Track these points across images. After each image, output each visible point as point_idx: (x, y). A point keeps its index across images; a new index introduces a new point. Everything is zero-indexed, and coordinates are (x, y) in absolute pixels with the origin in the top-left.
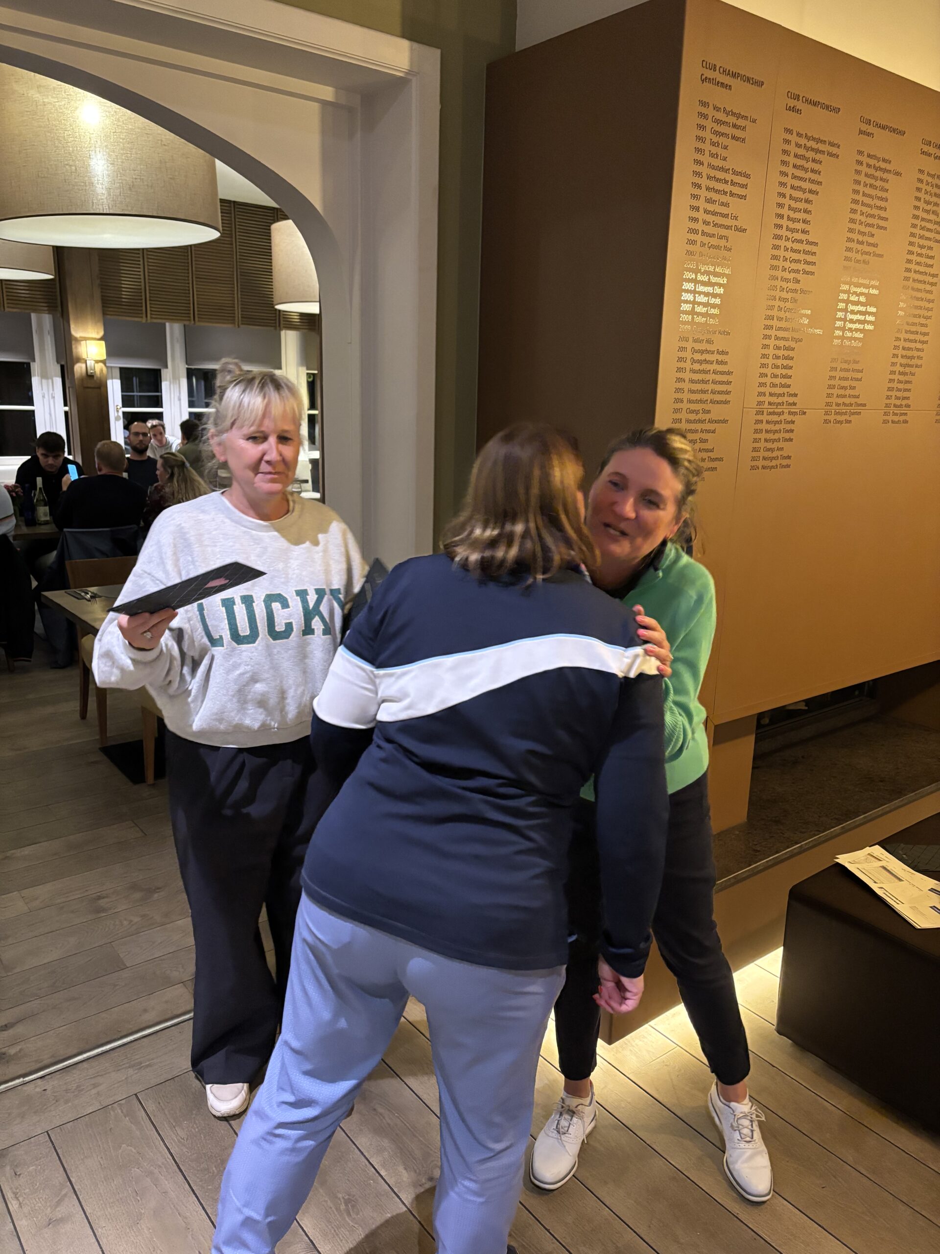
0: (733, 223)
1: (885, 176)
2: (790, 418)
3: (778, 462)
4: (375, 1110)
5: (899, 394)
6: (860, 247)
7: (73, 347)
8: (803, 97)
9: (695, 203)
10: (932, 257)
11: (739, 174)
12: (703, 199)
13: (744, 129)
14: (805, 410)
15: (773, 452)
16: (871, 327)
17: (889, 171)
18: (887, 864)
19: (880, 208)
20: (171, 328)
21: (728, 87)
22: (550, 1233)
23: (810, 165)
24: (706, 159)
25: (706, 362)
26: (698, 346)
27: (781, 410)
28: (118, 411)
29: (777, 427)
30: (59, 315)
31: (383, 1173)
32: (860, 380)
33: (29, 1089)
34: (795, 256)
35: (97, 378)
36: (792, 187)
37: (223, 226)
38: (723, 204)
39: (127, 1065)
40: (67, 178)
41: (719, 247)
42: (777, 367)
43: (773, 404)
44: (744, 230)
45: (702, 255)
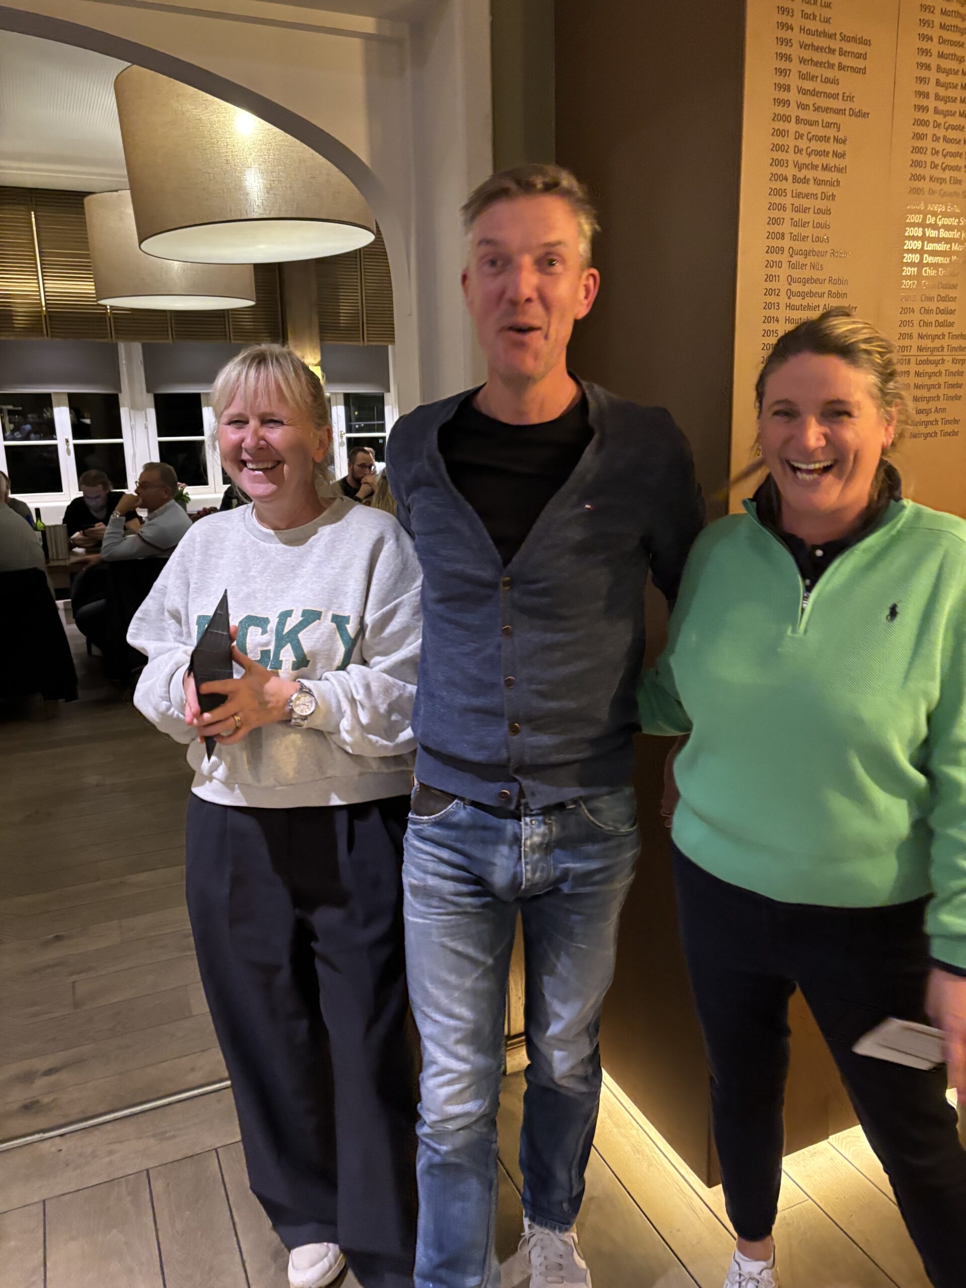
0: (847, 105)
2: (955, 368)
3: (938, 428)
9: (781, 80)
11: (854, 39)
12: (794, 76)
15: (927, 414)
24: (797, 21)
25: (812, 294)
26: (796, 273)
27: (940, 358)
29: (934, 380)
34: (951, 148)
36: (941, 55)
38: (827, 81)
41: (826, 139)
42: (930, 299)
43: (927, 349)
44: (866, 115)
45: (798, 150)
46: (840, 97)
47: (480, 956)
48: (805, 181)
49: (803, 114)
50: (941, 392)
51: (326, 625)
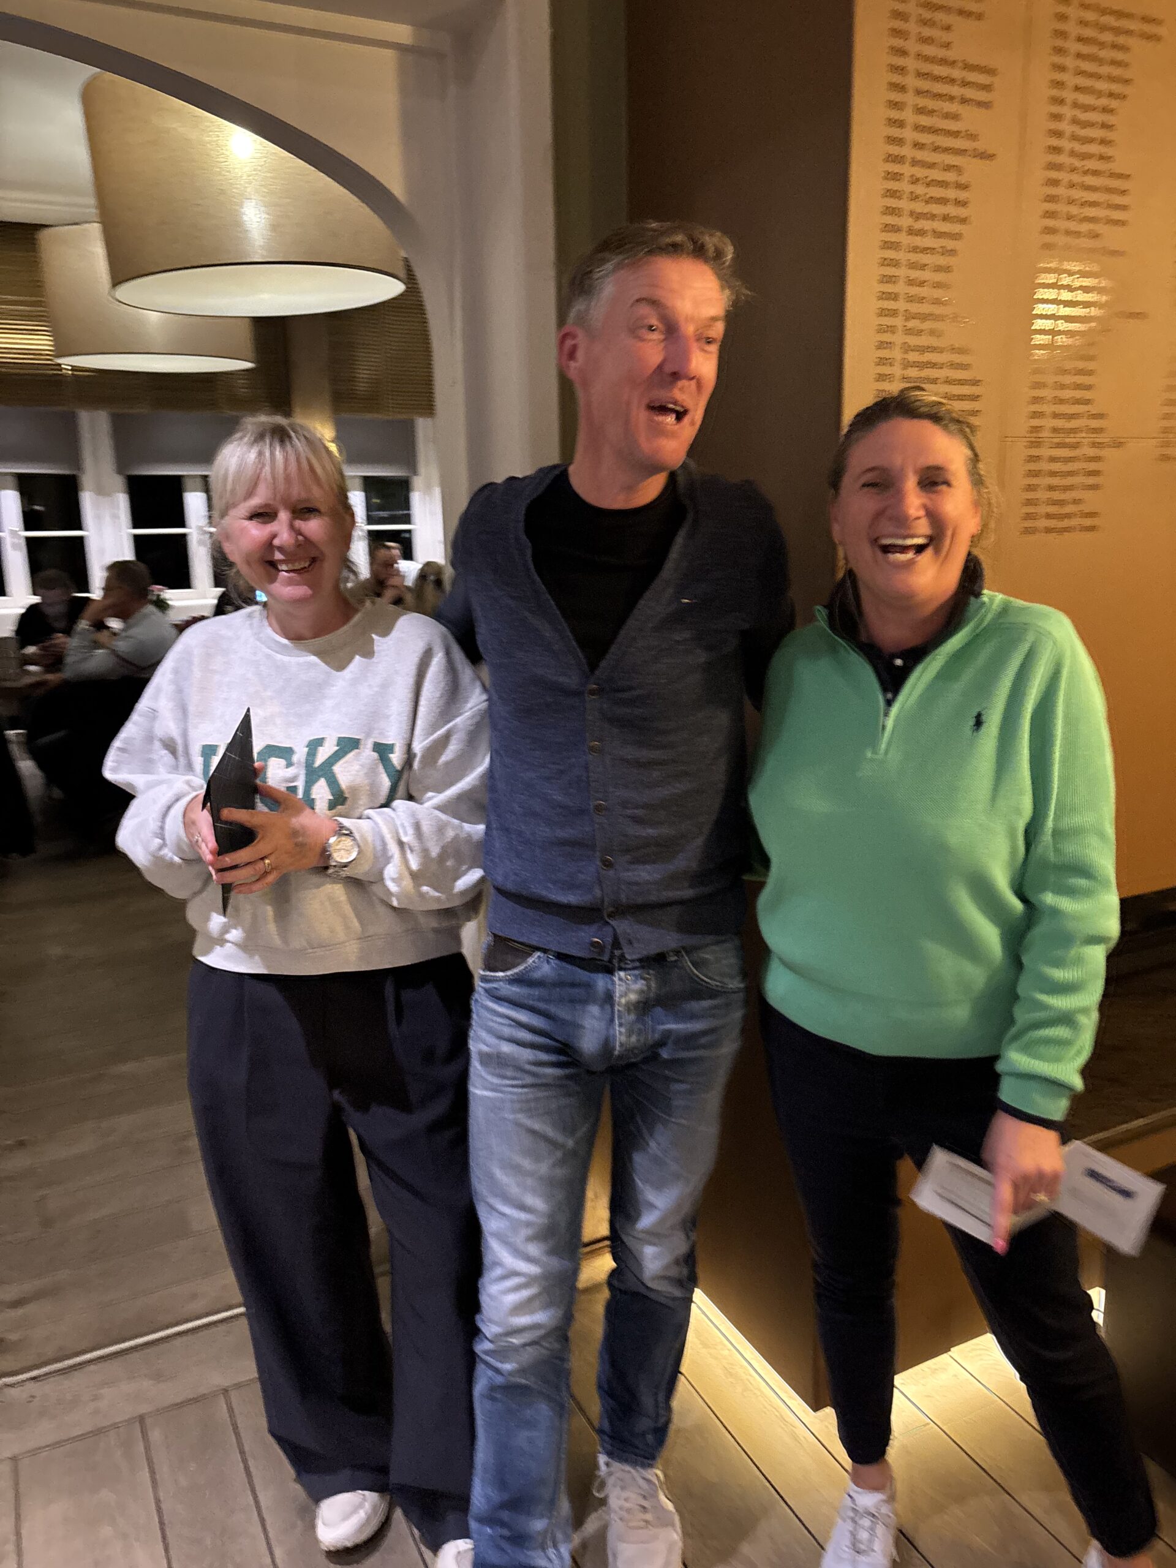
0: (969, 145)
2: (1091, 452)
3: (1074, 522)
9: (895, 114)
11: (977, 68)
12: (909, 110)
14: (1122, 440)
15: (1063, 505)
23: (1107, 53)
24: (912, 46)
25: (931, 364)
26: (913, 341)
27: (1076, 441)
29: (1070, 467)
34: (1090, 196)
36: (1077, 89)
38: (947, 116)
41: (943, 184)
42: (1065, 372)
43: (1062, 430)
44: (991, 157)
45: (914, 197)
46: (962, 134)
47: (560, 1138)
48: (921, 233)
49: (920, 155)
50: (1079, 480)
51: (367, 754)
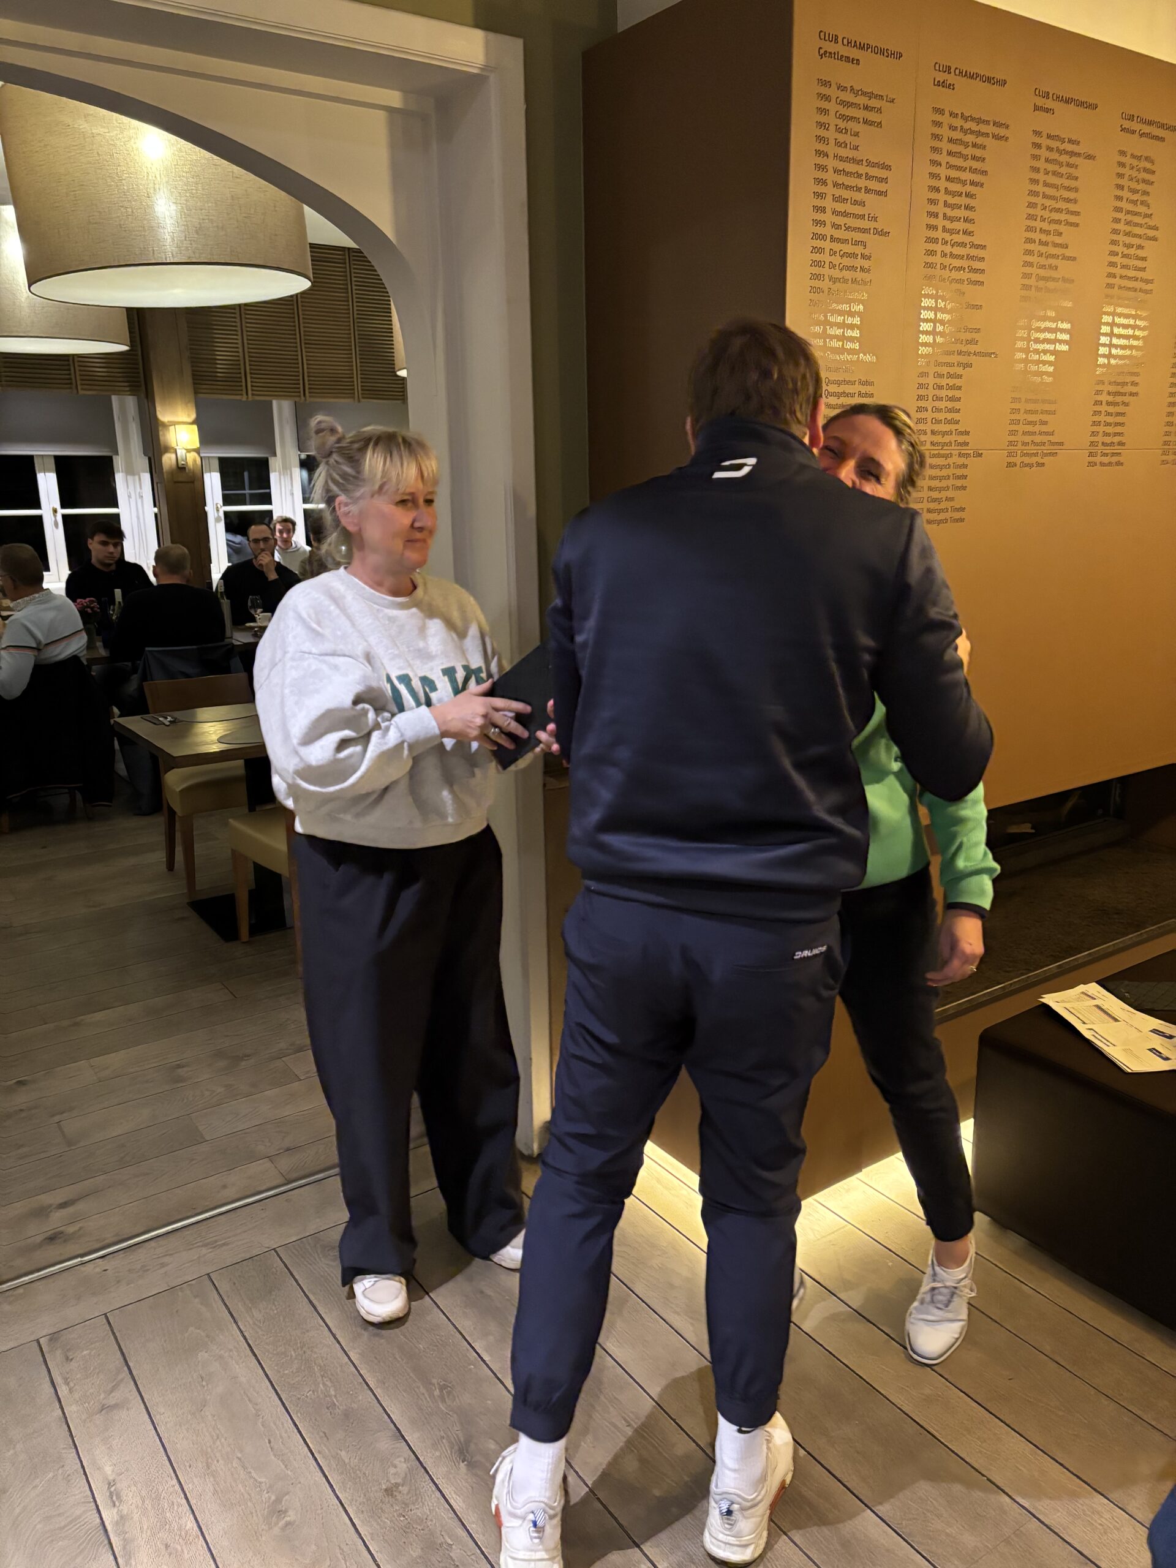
0: (872, 225)
1: (1073, 160)
2: (961, 461)
3: (948, 515)
4: (482, 1292)
5: (1109, 430)
6: (1043, 249)
7: (161, 433)
8: (956, 68)
9: (819, 203)
10: (1144, 259)
13: (879, 110)
14: (980, 452)
15: (939, 502)
16: (1065, 348)
17: (1078, 155)
18: (1103, 1002)
19: (1068, 200)
20: (280, 408)
21: (855, 62)
22: (677, 1423)
23: (969, 151)
24: (831, 149)
25: (845, 395)
26: (833, 376)
27: (948, 452)
28: (218, 510)
29: (944, 472)
30: (143, 395)
31: (486, 1358)
32: (1054, 413)
33: (88, 1268)
34: (957, 263)
35: (189, 470)
36: (948, 179)
37: (313, 273)
38: (856, 203)
39: (201, 1244)
40: (122, 223)
41: (854, 255)
42: (940, 399)
43: (938, 444)
44: (887, 234)
45: (832, 266)
46: (866, 217)
49: (837, 234)
50: (951, 482)
